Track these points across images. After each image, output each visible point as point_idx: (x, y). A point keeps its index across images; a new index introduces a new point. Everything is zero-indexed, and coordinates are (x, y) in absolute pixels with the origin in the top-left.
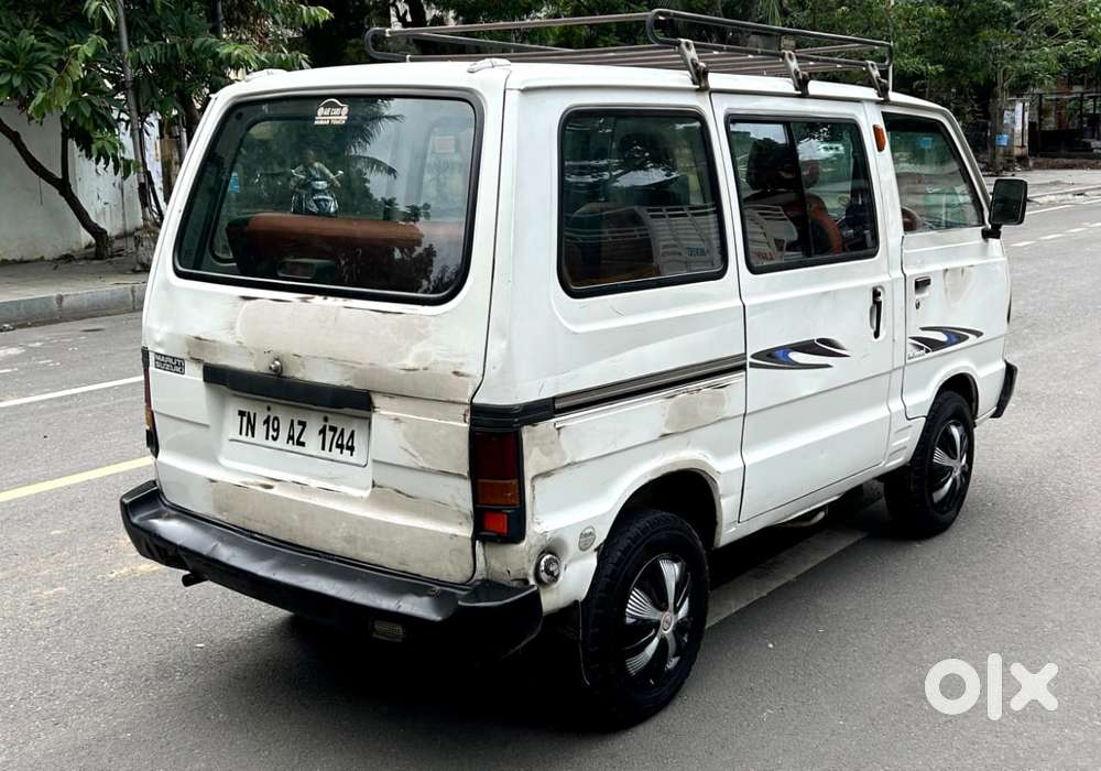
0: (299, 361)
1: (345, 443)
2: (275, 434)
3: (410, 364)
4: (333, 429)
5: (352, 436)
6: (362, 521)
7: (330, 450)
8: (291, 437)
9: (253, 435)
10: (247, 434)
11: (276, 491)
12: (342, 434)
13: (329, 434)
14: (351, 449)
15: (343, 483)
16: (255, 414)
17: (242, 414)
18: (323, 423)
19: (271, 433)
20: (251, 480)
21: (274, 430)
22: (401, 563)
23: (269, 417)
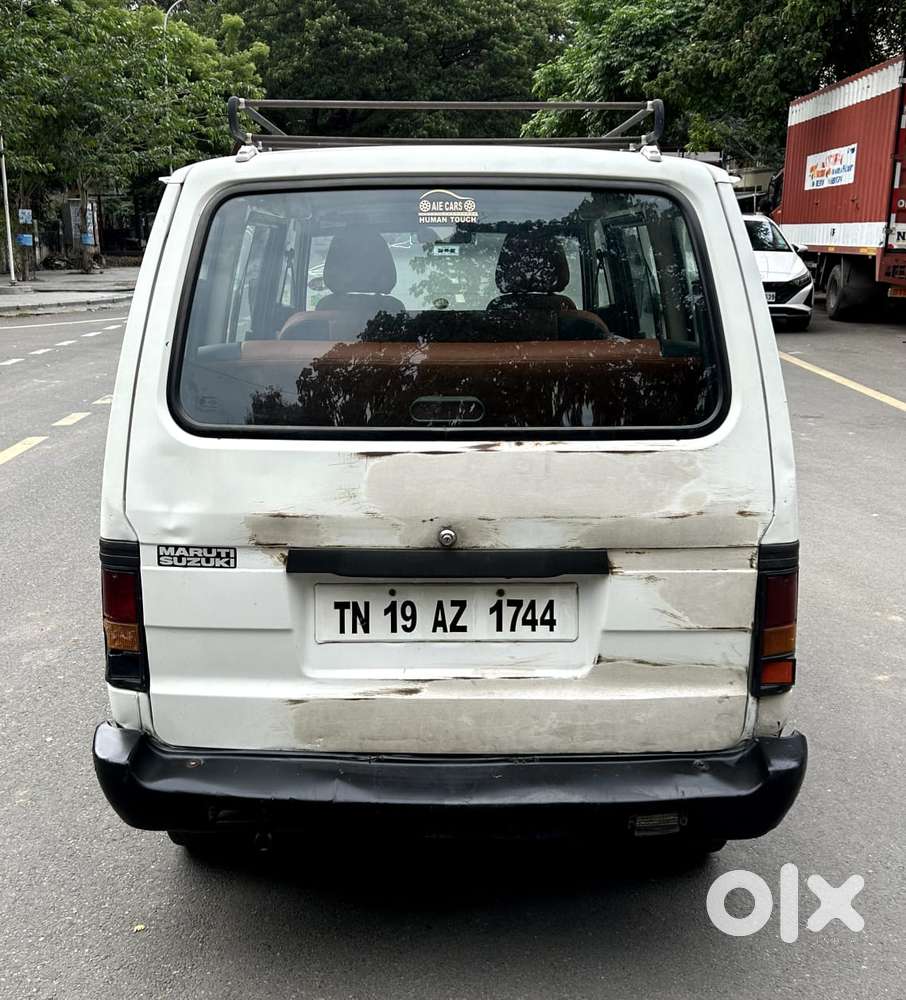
0: (490, 526)
1: (538, 617)
2: (409, 624)
3: (677, 510)
4: (518, 604)
5: (550, 606)
6: (584, 706)
7: (513, 629)
8: (439, 624)
9: (366, 630)
10: (354, 631)
11: (427, 694)
12: (532, 606)
13: (508, 612)
14: (551, 623)
15: (538, 666)
16: (367, 605)
17: (341, 606)
18: (497, 598)
19: (400, 622)
20: (376, 688)
21: (406, 618)
22: (645, 744)
23: (394, 604)
